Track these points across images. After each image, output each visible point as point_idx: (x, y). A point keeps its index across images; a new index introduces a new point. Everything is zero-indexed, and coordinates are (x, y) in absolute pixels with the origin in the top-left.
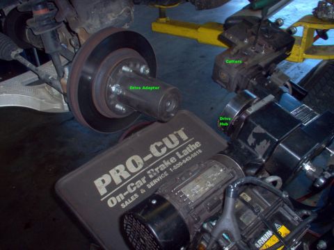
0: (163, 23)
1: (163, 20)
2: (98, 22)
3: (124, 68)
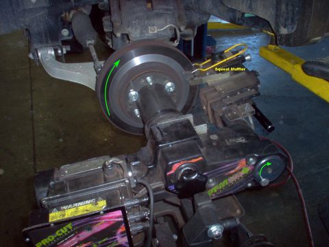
0: (271, 50)
2: (138, 31)
3: (148, 79)
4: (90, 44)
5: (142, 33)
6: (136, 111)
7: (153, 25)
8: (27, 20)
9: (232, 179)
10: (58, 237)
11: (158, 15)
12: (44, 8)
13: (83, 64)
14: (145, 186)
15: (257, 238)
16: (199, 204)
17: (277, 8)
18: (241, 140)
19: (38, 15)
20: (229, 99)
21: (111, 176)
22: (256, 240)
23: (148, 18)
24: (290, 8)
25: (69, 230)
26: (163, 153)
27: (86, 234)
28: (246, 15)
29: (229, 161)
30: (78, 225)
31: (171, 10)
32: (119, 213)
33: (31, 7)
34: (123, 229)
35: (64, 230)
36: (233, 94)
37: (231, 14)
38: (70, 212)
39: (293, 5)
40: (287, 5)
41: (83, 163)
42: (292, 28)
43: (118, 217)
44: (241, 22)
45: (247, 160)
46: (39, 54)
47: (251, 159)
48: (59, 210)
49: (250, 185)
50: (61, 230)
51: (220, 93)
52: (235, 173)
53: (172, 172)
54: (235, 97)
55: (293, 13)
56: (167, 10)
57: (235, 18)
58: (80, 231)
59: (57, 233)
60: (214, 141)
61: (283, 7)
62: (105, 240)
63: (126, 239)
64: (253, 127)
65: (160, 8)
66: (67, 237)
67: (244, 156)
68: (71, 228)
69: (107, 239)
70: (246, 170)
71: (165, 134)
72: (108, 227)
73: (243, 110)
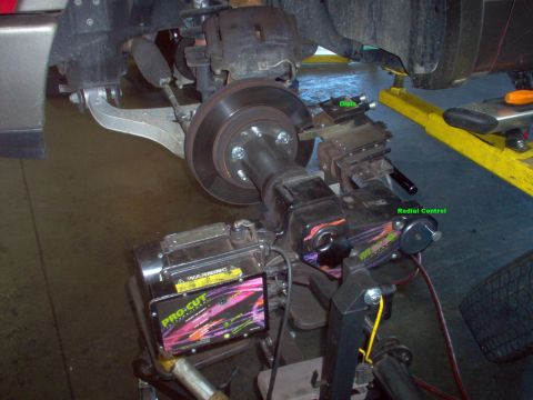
0: (396, 95)
1: (397, 90)
2: (244, 68)
3: (255, 129)
4: (165, 83)
5: (248, 70)
6: (240, 173)
7: (264, 60)
8: (79, 48)
9: (376, 248)
10: (188, 311)
11: (271, 48)
12: (103, 32)
13: (149, 110)
14: (280, 253)
15: (388, 341)
16: (351, 268)
17: (411, 40)
18: (382, 203)
19: (93, 42)
20: (352, 158)
21: (241, 242)
22: (387, 344)
23: (258, 51)
24: (429, 41)
25: (202, 302)
26: (296, 216)
27: (219, 308)
28: (365, 48)
29: (373, 224)
30: (213, 296)
31: (285, 41)
32: (259, 281)
33: (86, 31)
34: (261, 302)
35: (196, 303)
36: (357, 151)
37: (346, 46)
38: (200, 282)
39: (432, 38)
40: (425, 38)
41: (194, 231)
42: (432, 67)
43: (258, 287)
44: (357, 56)
45: (394, 224)
46: (86, 96)
47: (398, 223)
48: (186, 281)
49: (394, 256)
50: (194, 302)
51: (340, 149)
52: (379, 240)
53: (310, 237)
54: (360, 155)
55: (433, 49)
56: (281, 41)
57: (351, 50)
58: (213, 304)
59: (188, 307)
60: (351, 204)
61: (420, 40)
62: (238, 317)
63: (262, 316)
64: (391, 188)
65: (272, 39)
66: (197, 311)
67: (389, 220)
68: (204, 299)
69: (242, 315)
70: (392, 237)
71: (295, 193)
72: (245, 300)
73: (380, 168)
